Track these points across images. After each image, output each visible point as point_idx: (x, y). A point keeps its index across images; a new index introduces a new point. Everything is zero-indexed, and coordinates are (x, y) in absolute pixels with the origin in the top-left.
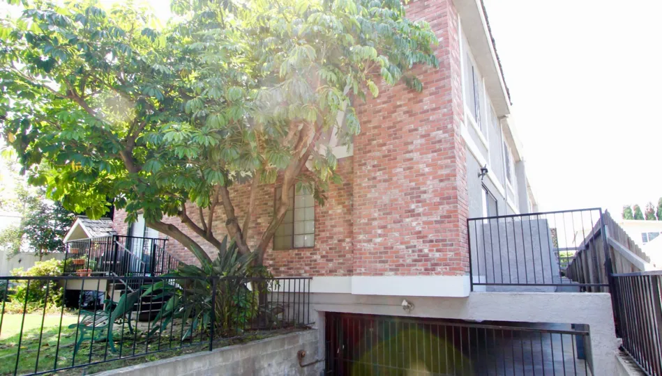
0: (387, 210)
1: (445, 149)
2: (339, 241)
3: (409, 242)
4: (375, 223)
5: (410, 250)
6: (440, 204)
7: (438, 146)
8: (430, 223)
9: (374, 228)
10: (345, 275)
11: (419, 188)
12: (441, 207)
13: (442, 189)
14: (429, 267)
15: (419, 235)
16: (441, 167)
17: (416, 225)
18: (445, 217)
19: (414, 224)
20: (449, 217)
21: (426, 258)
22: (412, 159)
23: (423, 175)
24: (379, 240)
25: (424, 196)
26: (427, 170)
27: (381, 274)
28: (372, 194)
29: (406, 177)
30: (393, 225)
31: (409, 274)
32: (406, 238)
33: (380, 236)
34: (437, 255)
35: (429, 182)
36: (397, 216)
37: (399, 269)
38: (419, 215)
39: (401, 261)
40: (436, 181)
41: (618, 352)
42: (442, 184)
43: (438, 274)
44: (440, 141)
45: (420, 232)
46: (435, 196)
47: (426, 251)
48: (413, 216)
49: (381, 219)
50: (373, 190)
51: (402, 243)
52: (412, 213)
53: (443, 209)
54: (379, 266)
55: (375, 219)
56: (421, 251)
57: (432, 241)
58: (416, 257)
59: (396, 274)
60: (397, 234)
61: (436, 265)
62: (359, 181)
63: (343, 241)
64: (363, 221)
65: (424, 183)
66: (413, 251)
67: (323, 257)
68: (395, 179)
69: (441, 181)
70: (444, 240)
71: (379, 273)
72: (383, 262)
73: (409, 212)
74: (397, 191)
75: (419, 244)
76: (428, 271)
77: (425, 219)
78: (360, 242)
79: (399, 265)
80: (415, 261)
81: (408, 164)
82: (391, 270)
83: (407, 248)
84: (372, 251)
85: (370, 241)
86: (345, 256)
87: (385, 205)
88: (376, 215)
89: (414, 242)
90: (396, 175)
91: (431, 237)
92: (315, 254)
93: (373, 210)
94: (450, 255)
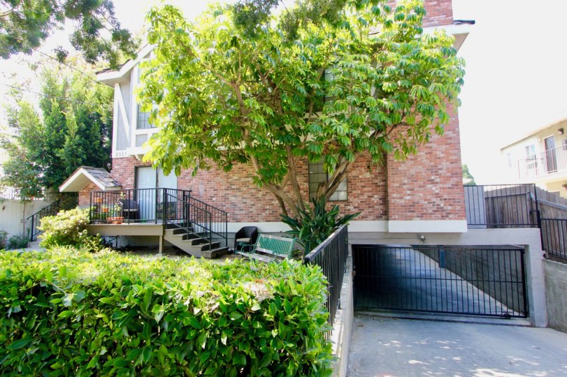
0: (414, 179)
1: (454, 143)
2: (369, 197)
3: (430, 200)
4: (405, 187)
5: (431, 205)
6: (451, 177)
7: (449, 141)
8: (445, 188)
9: (404, 190)
10: (374, 220)
11: (437, 166)
12: (452, 179)
13: (452, 168)
14: (444, 215)
15: (437, 195)
16: (452, 154)
17: (435, 189)
18: (454, 185)
19: (434, 189)
20: (457, 185)
21: (442, 210)
22: (431, 147)
23: (439, 158)
24: (408, 198)
25: (440, 172)
26: (442, 155)
27: (411, 220)
28: (402, 168)
29: (427, 158)
30: (419, 189)
31: (431, 219)
32: (429, 197)
33: (409, 195)
34: (450, 208)
35: (443, 163)
36: (422, 183)
37: (423, 216)
38: (437, 183)
39: (425, 211)
40: (448, 163)
41: (543, 258)
42: (453, 165)
43: (451, 219)
44: (450, 138)
45: (438, 194)
46: (448, 172)
47: (442, 205)
48: (434, 183)
49: (409, 184)
50: (403, 165)
51: (425, 200)
52: (432, 182)
53: (454, 180)
54: (409, 214)
55: (405, 184)
56: (438, 205)
57: (446, 199)
58: (435, 209)
59: (421, 219)
60: (422, 195)
61: (449, 214)
62: (391, 158)
63: (372, 197)
64: (396, 185)
65: (440, 164)
66: (433, 205)
67: (355, 207)
68: (419, 159)
69: (452, 163)
70: (454, 199)
71: (410, 218)
72: (412, 212)
73: (430, 180)
74: (421, 167)
75: (437, 201)
76: (443, 217)
77: (441, 186)
78: (394, 198)
79: (424, 214)
80: (435, 211)
81: (428, 150)
82: (418, 217)
83: (429, 203)
84: (403, 204)
85: (402, 198)
86: (373, 207)
87: (412, 175)
88: (406, 181)
89: (434, 200)
90: (420, 156)
91: (445, 197)
92: (349, 205)
93: (403, 178)
94: (458, 208)
